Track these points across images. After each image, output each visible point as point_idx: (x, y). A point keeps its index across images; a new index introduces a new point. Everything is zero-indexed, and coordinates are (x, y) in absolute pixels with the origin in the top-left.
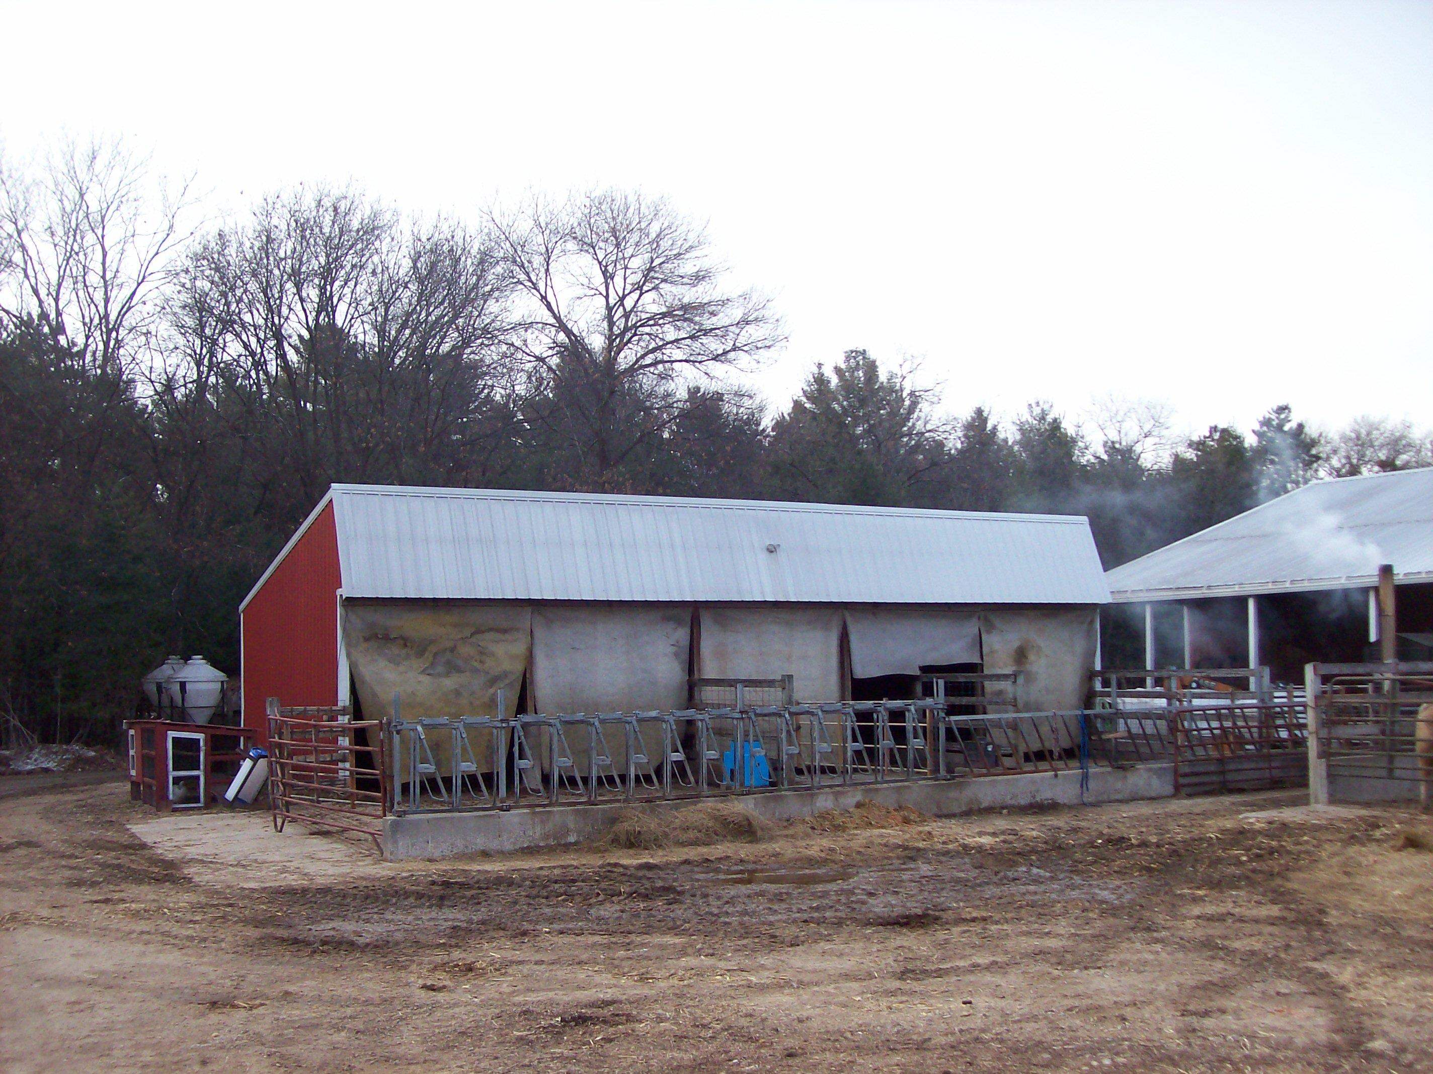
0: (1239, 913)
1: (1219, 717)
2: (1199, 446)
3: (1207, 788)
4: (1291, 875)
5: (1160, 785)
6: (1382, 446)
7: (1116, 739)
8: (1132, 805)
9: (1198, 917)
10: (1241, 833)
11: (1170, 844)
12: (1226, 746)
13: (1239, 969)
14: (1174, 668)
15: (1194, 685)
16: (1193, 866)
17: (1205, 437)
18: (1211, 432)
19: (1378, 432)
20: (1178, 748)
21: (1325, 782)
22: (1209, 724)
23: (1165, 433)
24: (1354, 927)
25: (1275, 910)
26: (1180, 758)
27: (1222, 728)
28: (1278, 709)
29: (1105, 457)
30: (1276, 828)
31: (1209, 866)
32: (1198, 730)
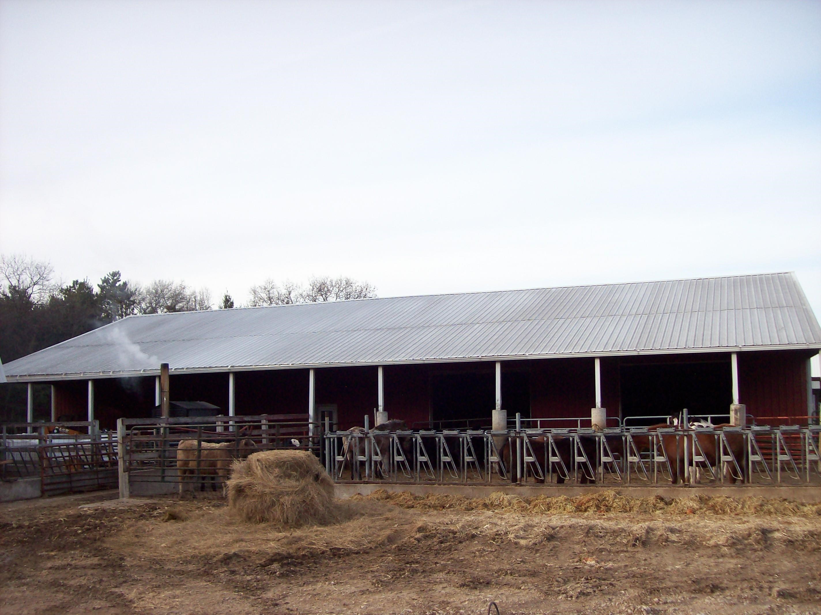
0: (75, 563)
1: (68, 450)
2: (67, 291)
3: (61, 491)
4: (106, 539)
5: (33, 491)
6: (169, 299)
7: (6, 464)
8: (15, 503)
9: (50, 568)
10: (79, 517)
11: (37, 525)
12: (72, 467)
13: (72, 596)
14: (43, 421)
15: (56, 431)
16: (49, 538)
17: (70, 287)
18: (74, 284)
19: (167, 290)
20: (43, 469)
21: (127, 485)
22: (62, 454)
23: (46, 283)
24: (140, 566)
25: (95, 561)
26: (45, 475)
27: (70, 456)
28: (103, 445)
29: (10, 295)
30: (98, 513)
31: (59, 537)
32: (56, 458)
